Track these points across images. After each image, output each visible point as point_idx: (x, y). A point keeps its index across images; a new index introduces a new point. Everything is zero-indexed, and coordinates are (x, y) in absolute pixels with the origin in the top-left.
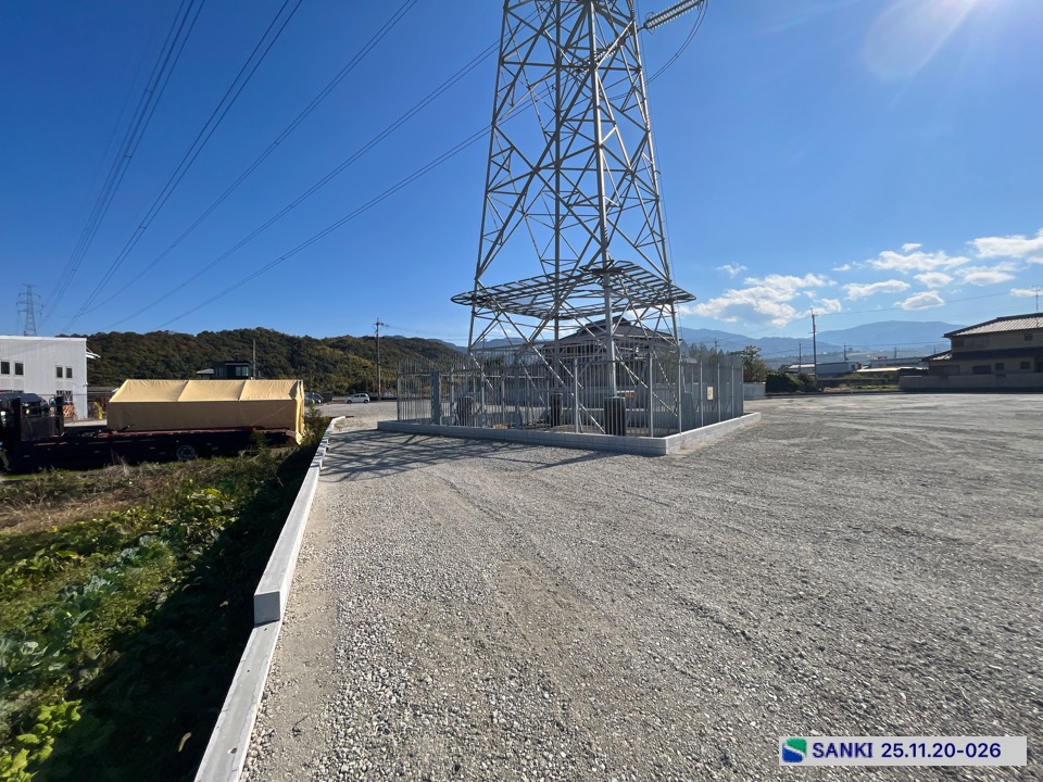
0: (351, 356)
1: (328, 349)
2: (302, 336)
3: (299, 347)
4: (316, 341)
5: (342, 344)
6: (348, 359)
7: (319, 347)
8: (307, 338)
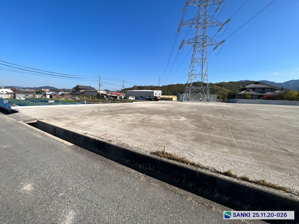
0: (223, 88)
4: (213, 84)
7: (214, 86)
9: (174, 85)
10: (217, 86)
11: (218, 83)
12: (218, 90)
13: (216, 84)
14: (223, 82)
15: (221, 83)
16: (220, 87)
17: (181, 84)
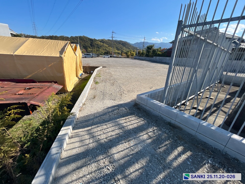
0: (105, 45)
1: (99, 42)
2: (93, 39)
3: (93, 41)
4: (97, 40)
5: (102, 41)
6: (104, 45)
7: (97, 42)
8: (95, 39)
9: (58, 37)
10: (100, 42)
11: (100, 40)
12: (101, 46)
13: (99, 40)
14: (104, 39)
15: (102, 40)
16: (102, 43)
17: (66, 37)
